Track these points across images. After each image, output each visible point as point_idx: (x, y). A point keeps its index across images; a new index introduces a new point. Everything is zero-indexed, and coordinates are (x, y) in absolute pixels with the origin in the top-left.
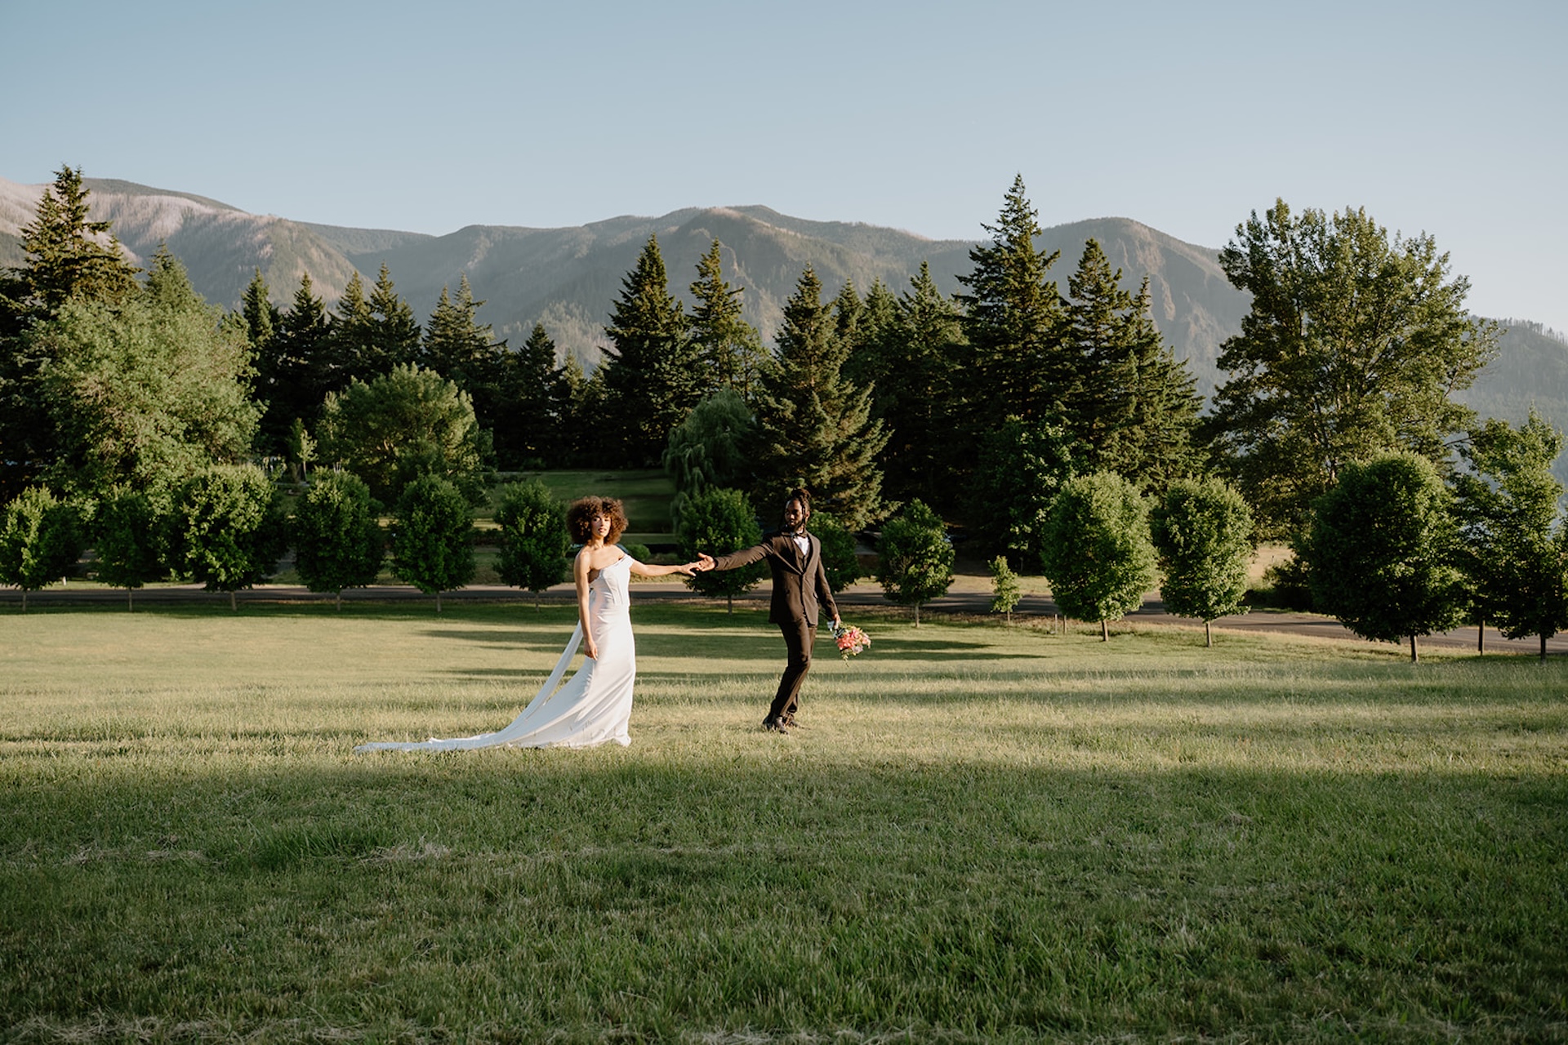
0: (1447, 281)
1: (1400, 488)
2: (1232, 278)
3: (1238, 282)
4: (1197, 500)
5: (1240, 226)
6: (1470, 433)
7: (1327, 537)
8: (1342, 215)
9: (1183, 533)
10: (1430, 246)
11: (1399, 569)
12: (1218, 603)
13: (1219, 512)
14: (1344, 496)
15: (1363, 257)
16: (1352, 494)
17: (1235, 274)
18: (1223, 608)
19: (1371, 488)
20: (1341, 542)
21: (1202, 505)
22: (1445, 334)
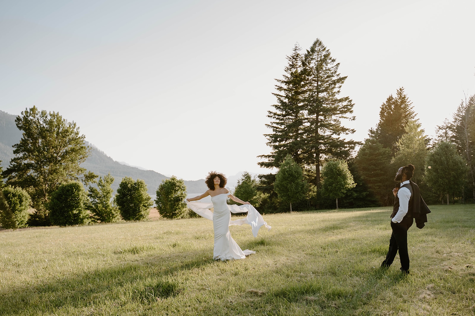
0: (80, 135)
1: (76, 191)
2: (18, 127)
3: (20, 128)
4: (13, 193)
5: (23, 112)
6: (84, 175)
7: (56, 204)
8: (52, 113)
9: (9, 204)
10: (75, 125)
11: (75, 212)
12: (19, 224)
13: (20, 198)
14: (61, 193)
15: (58, 126)
16: (63, 192)
17: (20, 125)
18: (20, 226)
19: (68, 191)
20: (60, 205)
21: (14, 195)
22: (79, 149)
